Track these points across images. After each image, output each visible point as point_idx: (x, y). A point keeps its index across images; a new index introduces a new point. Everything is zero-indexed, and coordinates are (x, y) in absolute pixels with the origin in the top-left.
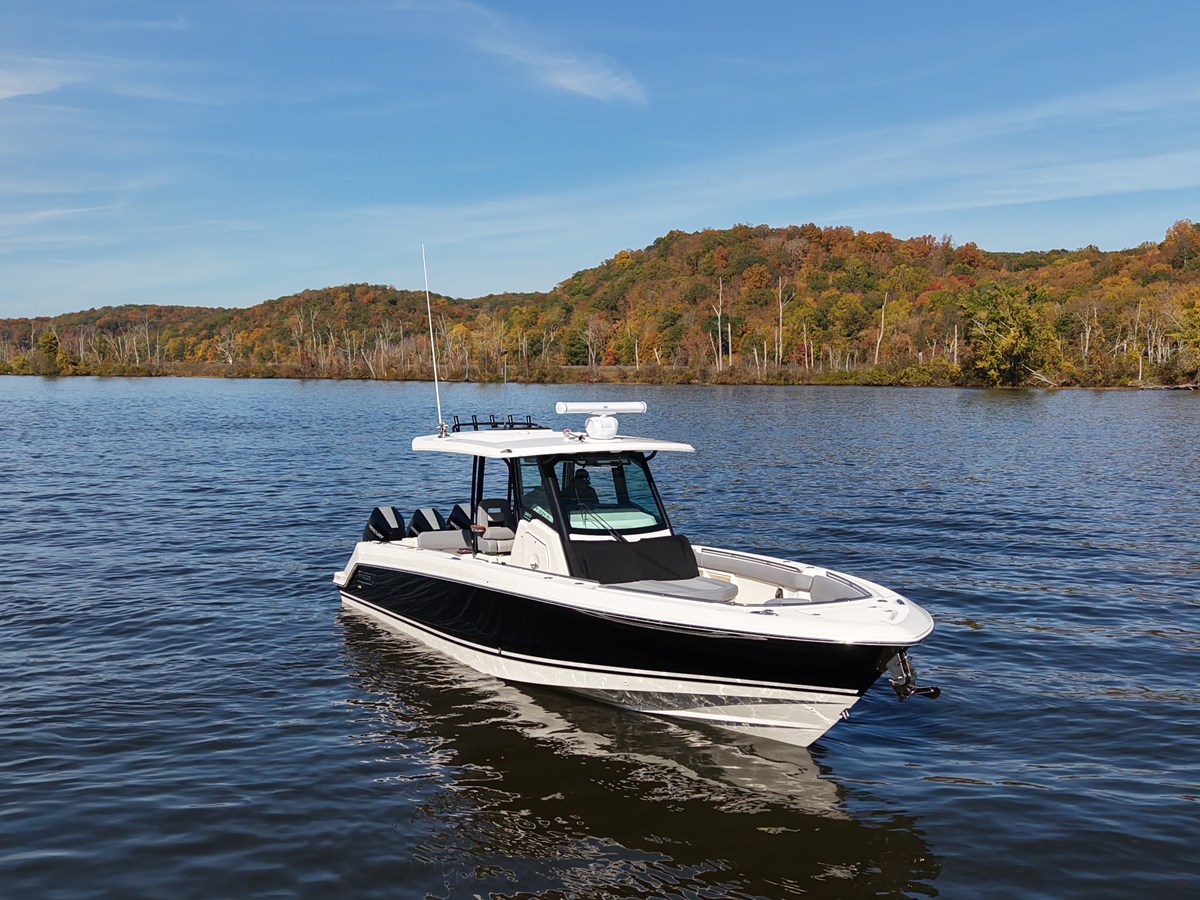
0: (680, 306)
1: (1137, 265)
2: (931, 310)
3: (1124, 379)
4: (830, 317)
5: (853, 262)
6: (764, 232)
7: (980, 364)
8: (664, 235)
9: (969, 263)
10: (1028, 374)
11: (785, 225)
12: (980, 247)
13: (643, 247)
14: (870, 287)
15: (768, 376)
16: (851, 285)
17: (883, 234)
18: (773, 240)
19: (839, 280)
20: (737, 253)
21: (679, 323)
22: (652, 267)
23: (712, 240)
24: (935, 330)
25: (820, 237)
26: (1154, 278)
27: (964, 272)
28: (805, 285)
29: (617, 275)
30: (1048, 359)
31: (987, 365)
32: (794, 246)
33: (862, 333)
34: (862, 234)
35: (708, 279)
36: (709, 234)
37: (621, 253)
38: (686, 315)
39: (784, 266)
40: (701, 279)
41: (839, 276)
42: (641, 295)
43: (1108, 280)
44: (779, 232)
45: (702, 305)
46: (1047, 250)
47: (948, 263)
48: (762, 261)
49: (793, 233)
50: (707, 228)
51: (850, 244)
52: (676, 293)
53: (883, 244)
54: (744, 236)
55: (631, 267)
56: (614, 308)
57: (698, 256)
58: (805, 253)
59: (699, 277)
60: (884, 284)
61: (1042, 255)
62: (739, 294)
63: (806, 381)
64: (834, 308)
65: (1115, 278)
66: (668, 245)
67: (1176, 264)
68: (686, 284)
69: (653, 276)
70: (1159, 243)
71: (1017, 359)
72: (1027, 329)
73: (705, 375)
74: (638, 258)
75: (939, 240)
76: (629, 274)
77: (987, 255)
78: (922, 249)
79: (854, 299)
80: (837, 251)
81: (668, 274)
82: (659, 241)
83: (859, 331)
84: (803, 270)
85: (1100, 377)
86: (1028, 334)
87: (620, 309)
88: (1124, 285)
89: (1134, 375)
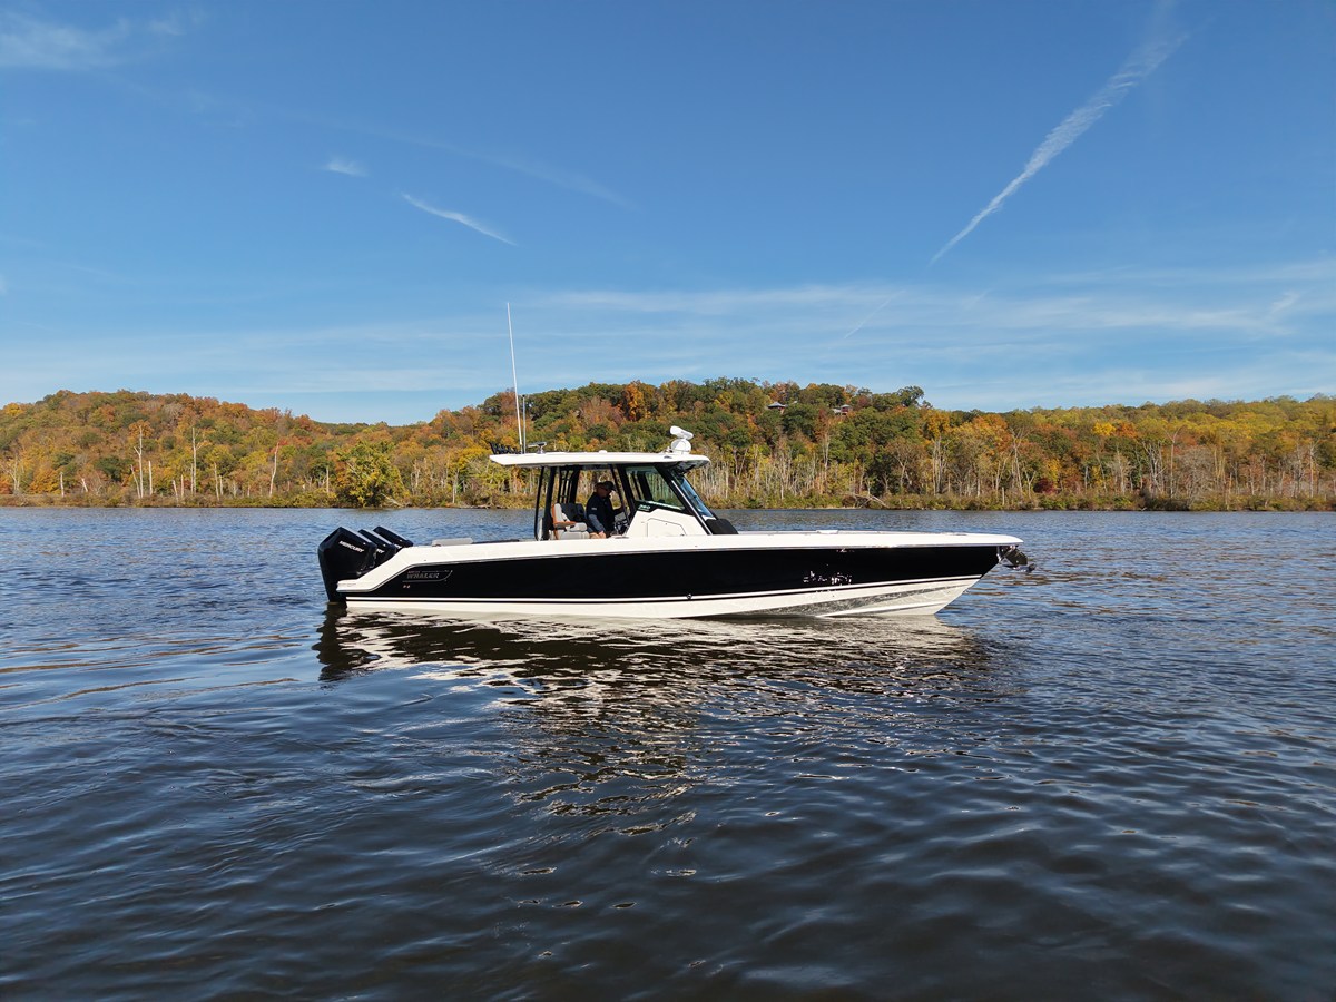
0: (73, 449)
1: (420, 435)
2: (282, 459)
3: (444, 502)
4: (206, 461)
5: (221, 423)
6: (145, 398)
7: (353, 493)
8: (54, 392)
9: (306, 428)
10: (383, 499)
11: (163, 393)
12: (311, 418)
13: (33, 401)
14: (236, 442)
15: (186, 501)
16: (221, 439)
17: (242, 405)
18: (153, 403)
19: (211, 435)
20: (123, 411)
21: (72, 462)
22: (44, 417)
23: (98, 401)
24: (289, 472)
25: (193, 403)
26: (432, 443)
27: (303, 434)
28: (182, 437)
29: (9, 423)
30: (395, 489)
31: (357, 493)
32: (171, 409)
33: (232, 473)
34: (226, 404)
35: (98, 429)
36: (96, 395)
37: (10, 405)
38: (79, 457)
39: (164, 423)
40: (90, 428)
41: (209, 432)
42: (34, 439)
43: (403, 443)
44: (157, 398)
45: (93, 449)
46: (354, 423)
47: (290, 428)
48: (145, 418)
49: (170, 400)
50: (93, 390)
51: (217, 410)
52: (68, 439)
53: (241, 412)
54: (127, 398)
55: (22, 417)
56: (8, 449)
57: (87, 412)
58: (181, 414)
59: (89, 427)
60: (246, 440)
61: (351, 426)
62: (126, 442)
63: (218, 504)
64: (209, 455)
65: (407, 442)
66: (57, 402)
67: (444, 436)
68: (77, 431)
69: (46, 425)
70: (428, 422)
71: (376, 490)
72: (384, 471)
73: (130, 500)
74: (29, 410)
75: (282, 412)
76: (21, 422)
77: (317, 423)
78: (271, 418)
79: (225, 449)
80: (207, 415)
81: (59, 424)
82: (48, 398)
83: (229, 472)
84: (179, 427)
85: (429, 501)
86: (384, 473)
87: (14, 449)
88: (412, 447)
89: (450, 500)
